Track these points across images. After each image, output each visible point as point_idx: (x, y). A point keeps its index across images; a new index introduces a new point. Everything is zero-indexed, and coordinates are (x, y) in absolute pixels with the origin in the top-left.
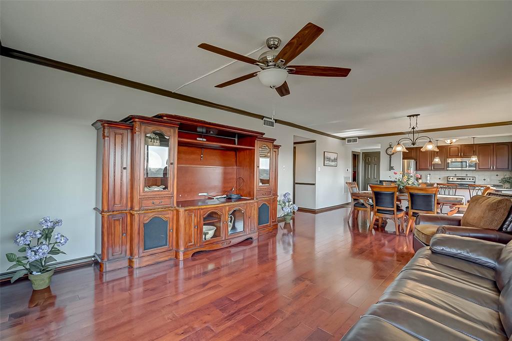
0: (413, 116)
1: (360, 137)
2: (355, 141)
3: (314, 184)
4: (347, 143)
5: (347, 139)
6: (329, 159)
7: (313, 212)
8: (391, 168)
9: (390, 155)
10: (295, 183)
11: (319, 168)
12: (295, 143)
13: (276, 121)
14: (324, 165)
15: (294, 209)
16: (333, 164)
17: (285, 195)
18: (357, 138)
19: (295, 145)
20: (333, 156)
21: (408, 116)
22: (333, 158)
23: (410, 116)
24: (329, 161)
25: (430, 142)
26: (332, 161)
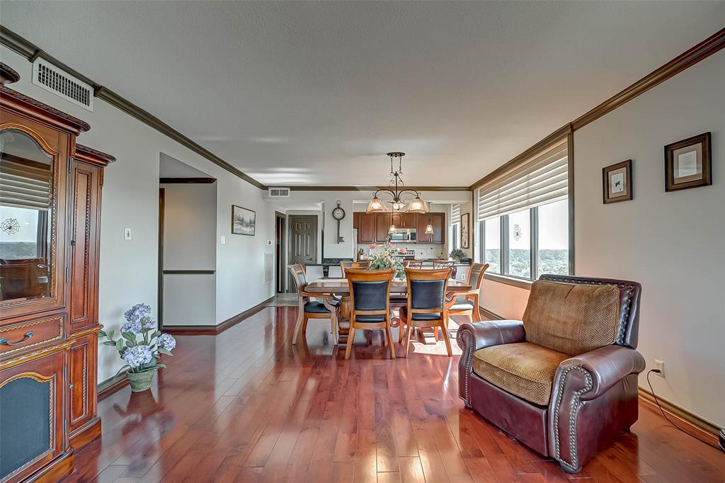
0: (396, 154)
1: (293, 188)
2: (285, 193)
3: (212, 272)
4: (270, 196)
5: (270, 189)
6: (242, 221)
7: (211, 331)
8: (340, 240)
9: (339, 220)
10: (162, 272)
11: (223, 237)
12: (163, 180)
13: (98, 89)
14: (232, 233)
15: (162, 346)
16: (248, 230)
17: (130, 314)
18: (289, 189)
19: (164, 186)
20: (248, 216)
21: (388, 154)
22: (248, 221)
23: (391, 154)
24: (242, 225)
25: (418, 198)
26: (247, 226)
